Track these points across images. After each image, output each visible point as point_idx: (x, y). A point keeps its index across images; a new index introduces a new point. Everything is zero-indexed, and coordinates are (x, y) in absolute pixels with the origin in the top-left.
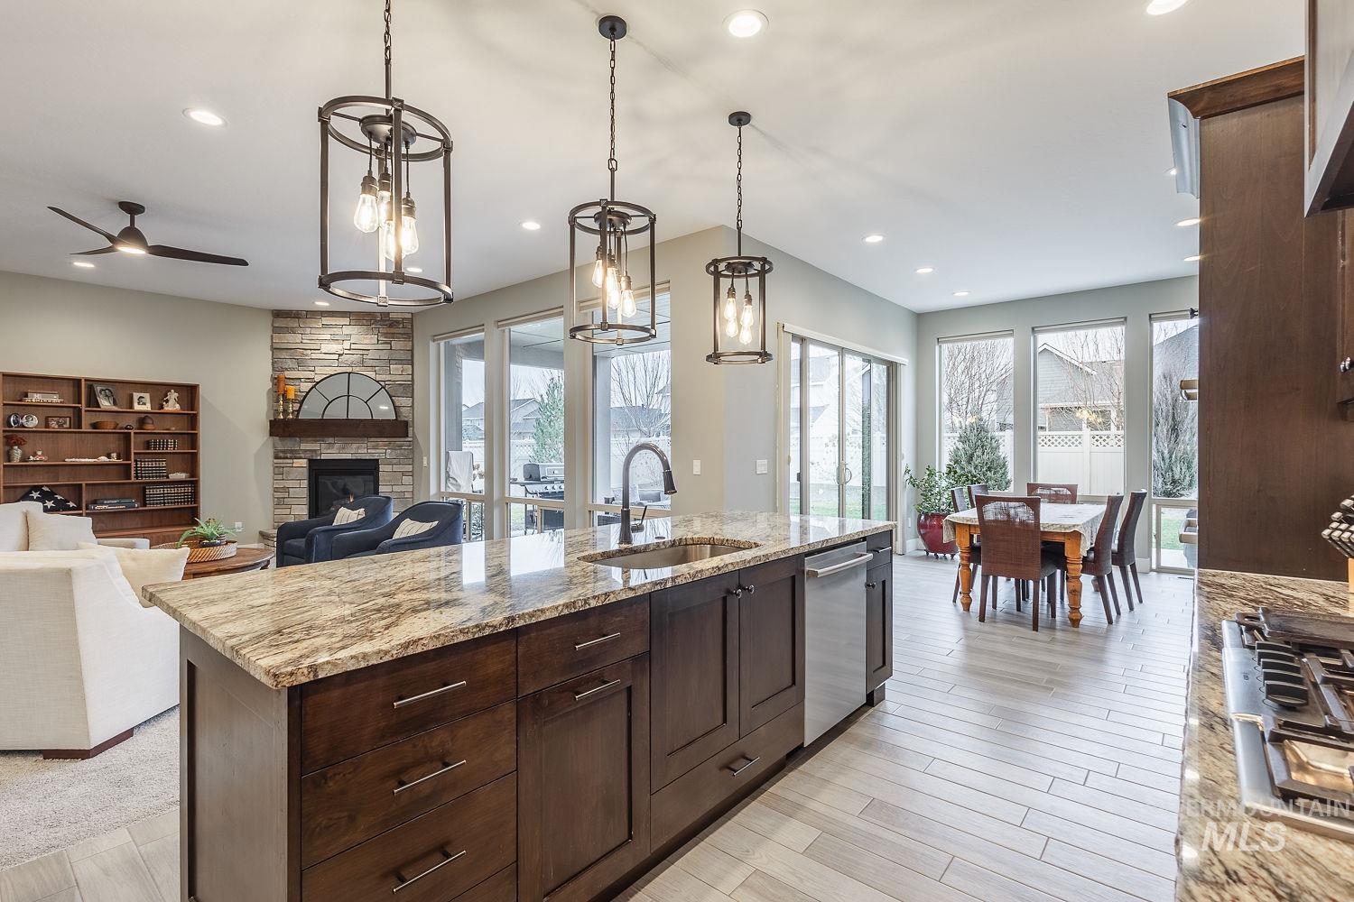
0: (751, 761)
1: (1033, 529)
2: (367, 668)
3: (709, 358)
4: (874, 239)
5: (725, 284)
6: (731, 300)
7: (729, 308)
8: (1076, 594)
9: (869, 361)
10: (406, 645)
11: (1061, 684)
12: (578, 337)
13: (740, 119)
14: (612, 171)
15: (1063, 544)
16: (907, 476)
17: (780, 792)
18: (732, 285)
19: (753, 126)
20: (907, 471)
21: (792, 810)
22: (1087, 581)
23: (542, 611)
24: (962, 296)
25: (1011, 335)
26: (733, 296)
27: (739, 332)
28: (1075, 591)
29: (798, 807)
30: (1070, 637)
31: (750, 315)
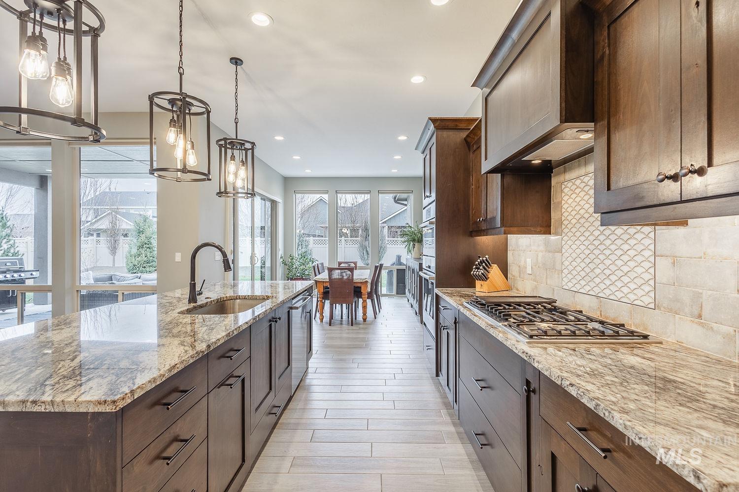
0: (280, 407)
1: (350, 280)
2: (156, 386)
3: (218, 194)
4: (279, 138)
5: (229, 152)
6: (233, 162)
7: (232, 167)
8: (365, 307)
9: (264, 200)
10: (170, 370)
11: (361, 347)
12: (155, 174)
13: (236, 61)
14: (181, 75)
15: (361, 287)
16: (282, 260)
17: (285, 421)
18: (233, 154)
19: (242, 68)
20: (281, 257)
21: (296, 427)
22: (369, 301)
23: (219, 340)
24: (308, 172)
25: (327, 193)
26: (234, 160)
27: (236, 180)
28: (365, 306)
29: (298, 424)
30: (365, 326)
31: (242, 172)
